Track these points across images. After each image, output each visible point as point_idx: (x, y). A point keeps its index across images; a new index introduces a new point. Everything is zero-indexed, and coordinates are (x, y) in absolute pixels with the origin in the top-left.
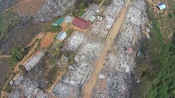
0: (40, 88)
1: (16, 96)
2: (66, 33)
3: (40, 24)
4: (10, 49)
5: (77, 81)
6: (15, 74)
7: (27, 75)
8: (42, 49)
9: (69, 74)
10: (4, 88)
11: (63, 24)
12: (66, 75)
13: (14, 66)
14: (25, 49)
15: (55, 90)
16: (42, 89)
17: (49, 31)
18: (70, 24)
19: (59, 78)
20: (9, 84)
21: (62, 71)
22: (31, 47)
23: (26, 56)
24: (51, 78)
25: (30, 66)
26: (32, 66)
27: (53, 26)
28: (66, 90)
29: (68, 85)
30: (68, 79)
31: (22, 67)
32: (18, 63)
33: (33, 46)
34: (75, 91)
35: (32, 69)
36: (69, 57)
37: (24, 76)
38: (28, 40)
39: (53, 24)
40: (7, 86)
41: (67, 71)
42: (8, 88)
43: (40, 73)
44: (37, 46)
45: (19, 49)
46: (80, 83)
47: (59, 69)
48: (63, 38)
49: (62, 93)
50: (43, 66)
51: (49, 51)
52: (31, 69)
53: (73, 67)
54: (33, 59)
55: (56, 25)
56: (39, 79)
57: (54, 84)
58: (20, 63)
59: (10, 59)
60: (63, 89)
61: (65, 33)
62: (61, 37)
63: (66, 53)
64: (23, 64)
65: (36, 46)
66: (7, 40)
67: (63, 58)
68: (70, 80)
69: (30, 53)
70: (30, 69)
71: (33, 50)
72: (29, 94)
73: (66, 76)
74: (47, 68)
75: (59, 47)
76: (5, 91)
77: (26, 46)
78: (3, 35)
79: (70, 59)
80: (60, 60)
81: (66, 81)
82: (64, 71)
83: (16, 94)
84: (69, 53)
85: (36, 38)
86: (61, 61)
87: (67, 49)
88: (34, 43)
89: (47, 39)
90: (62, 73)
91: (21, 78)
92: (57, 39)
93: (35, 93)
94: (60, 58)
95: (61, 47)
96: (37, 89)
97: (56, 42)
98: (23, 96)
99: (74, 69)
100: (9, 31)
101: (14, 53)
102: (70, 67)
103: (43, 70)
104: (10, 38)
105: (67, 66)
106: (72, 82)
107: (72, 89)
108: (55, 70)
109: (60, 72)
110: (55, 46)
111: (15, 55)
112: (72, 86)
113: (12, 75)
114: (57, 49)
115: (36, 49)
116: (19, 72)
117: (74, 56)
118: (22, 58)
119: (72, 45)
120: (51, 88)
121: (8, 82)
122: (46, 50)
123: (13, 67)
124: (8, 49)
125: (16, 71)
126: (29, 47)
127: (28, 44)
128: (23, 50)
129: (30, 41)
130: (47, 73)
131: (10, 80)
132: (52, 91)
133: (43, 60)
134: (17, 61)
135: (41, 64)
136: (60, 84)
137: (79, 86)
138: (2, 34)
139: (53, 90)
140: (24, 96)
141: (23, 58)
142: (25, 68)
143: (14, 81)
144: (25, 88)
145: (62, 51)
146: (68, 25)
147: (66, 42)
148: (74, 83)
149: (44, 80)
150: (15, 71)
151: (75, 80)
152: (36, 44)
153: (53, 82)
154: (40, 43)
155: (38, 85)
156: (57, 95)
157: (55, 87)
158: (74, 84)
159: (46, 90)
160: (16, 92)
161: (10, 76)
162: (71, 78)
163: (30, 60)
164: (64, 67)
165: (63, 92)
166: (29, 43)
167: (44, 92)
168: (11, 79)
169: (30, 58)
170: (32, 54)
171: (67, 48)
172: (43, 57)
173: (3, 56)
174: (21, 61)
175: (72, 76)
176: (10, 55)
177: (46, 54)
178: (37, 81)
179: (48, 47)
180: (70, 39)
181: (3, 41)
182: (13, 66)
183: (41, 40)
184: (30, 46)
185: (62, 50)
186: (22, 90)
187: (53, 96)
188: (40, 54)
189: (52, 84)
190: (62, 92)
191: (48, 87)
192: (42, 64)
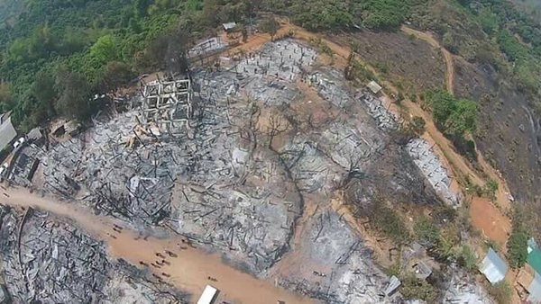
0: (352, 174)
1: (333, 92)
2: (500, 282)
3: (536, 197)
4: (471, 95)
5: (347, 294)
6: (398, 102)
7: (393, 140)
8: (464, 202)
9: (374, 275)
10: (357, 58)
11: (530, 272)
12: (376, 264)
13: (421, 102)
14: (471, 145)
15: (335, 219)
16: (347, 181)
17: (516, 226)
18: (524, 295)
19: (370, 241)
20: (370, 79)
21: (391, 255)
22: (473, 166)
23: (450, 147)
24: (376, 217)
25: (421, 154)
26: (420, 164)
27: (528, 238)
28: (328, 254)
29: (342, 263)
30: (361, 267)
31: (417, 129)
32: (431, 115)
33: (478, 170)
34: (317, 278)
35: (411, 162)
36: (425, 283)
37: (391, 132)
38: (495, 155)
39: (532, 241)
40: (363, 70)
41: (384, 271)
42: (357, 73)
43: (394, 183)
44: (474, 185)
45: (470, 123)
46: (338, 300)
47: (397, 246)
48: (486, 271)
49: (322, 238)
50: (414, 197)
51: (457, 222)
52: (410, 157)
53: (394, 291)
54: (440, 169)
55: (529, 250)
56: (378, 179)
57: (354, 221)
58: (430, 124)
59: (443, 91)
60: (334, 245)
61: (501, 278)
62: (492, 265)
63: (442, 277)
64: (426, 133)
65: (477, 180)
66: (496, 84)
67: (429, 265)
68: (356, 273)
69: (459, 159)
70: (411, 154)
71: (467, 170)
72: (336, 136)
73: (369, 262)
74: (407, 211)
75: (463, 256)
76: (349, 59)
77: (480, 147)
78: (509, 68)
79: (420, 285)
80: (425, 255)
81: (356, 261)
82: (388, 260)
83: (338, 93)
84: (438, 287)
85: (499, 182)
86: (420, 256)
87: (452, 282)
88: (485, 177)
89: (493, 219)
90: (382, 254)
91: (386, 122)
92: (487, 252)
93: (338, 156)
94: (430, 254)
95: (461, 262)
96: (349, 167)
97: (480, 249)
98: (331, 116)
99: (387, 293)
100: (520, 90)
101: (459, 104)
102: (395, 282)
103: (403, 194)
104: (502, 95)
105: (403, 273)
106: (347, 277)
107: (328, 271)
108: (396, 232)
109: (388, 249)
110: (468, 244)
111: (455, 108)
112: (334, 275)
113: (397, 93)
114: (458, 250)
115: (467, 181)
116: (404, 115)
117: (424, 299)
118: (446, 131)
119: (459, 298)
120: (344, 210)
121: (376, 75)
122: (461, 214)
123: (418, 97)
124: (471, 86)
125: (407, 109)
126: (475, 158)
127: (484, 154)
128: (469, 136)
129: (493, 161)
130: (392, 207)
131: (382, 83)
132: (334, 209)
133: (433, 200)
134: (436, 115)
135: (422, 193)
136: (352, 240)
137: (331, 295)
138: (511, 66)
139: (338, 214)
140: (333, 120)
141: (445, 135)
142: (414, 137)
143: (377, 95)
144: (355, 126)
145: (449, 263)
146: (521, 290)
147: (473, 281)
148: (344, 283)
149: (372, 194)
150: (407, 102)
151: (351, 286)
152: (481, 183)
153: (363, 220)
154: (483, 195)
155: (361, 170)
156: (318, 222)
157: (346, 222)
158: (341, 281)
159: (341, 193)
160: (345, 95)
161: (394, 85)
162: (361, 276)
163: (438, 158)
164: (399, 264)
165: (323, 241)
166: (487, 160)
167: (337, 186)
168: (383, 87)
169: (442, 157)
170: (455, 168)
171: (455, 279)
172: (443, 202)
173: (450, 69)
174: (435, 129)
175: (366, 280)
176: (455, 90)
177: (450, 214)
178: (372, 170)
179: (469, 220)
180: (480, 292)
181: (491, 67)
182: (422, 98)
183: (493, 198)
184: (477, 161)
185: (453, 265)
186: (352, 117)
187: (319, 211)
188: (450, 193)
189: (355, 216)
190: (326, 239)
191: (350, 201)
192: (421, 195)
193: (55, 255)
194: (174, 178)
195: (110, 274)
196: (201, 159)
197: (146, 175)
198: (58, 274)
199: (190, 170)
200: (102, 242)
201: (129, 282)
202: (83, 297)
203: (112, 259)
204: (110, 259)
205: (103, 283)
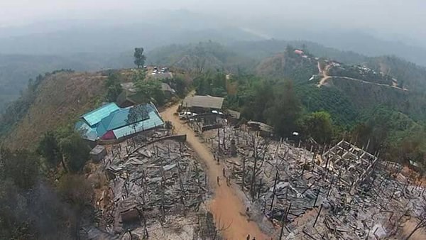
193: (166, 168)
194: (317, 204)
195: (189, 214)
196: (349, 210)
197: (295, 187)
198: (152, 177)
199: (334, 210)
200: (212, 193)
201: (196, 231)
202: (147, 204)
203: (204, 207)
204: (203, 206)
205: (174, 213)
